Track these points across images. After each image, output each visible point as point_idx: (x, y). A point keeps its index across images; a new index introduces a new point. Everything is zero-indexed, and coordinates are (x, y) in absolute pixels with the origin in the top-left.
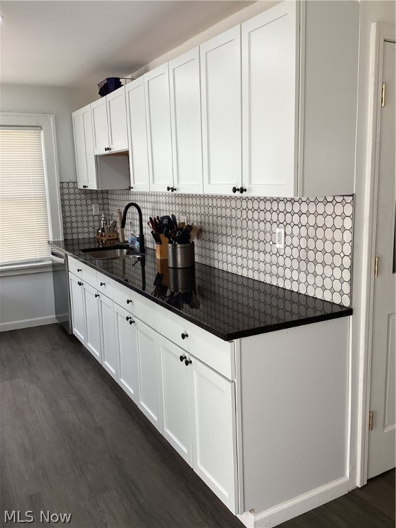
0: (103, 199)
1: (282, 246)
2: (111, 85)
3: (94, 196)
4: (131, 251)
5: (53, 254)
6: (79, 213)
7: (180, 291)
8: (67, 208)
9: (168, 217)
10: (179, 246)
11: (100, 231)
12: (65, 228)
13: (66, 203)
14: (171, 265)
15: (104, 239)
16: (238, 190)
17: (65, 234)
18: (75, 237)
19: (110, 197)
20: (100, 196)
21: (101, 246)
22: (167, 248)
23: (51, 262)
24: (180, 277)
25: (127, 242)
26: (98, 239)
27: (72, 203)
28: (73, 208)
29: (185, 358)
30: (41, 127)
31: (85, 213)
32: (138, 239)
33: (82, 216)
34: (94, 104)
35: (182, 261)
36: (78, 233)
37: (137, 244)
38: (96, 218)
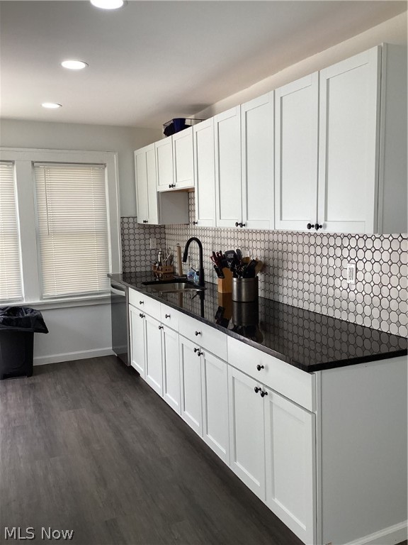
0: (160, 233)
1: (353, 282)
2: (177, 126)
3: (152, 231)
4: (190, 284)
5: (113, 286)
6: (137, 247)
7: (244, 325)
8: (126, 242)
9: (233, 252)
10: (243, 280)
11: (157, 265)
12: (124, 262)
13: (126, 237)
14: (235, 298)
15: (161, 273)
16: (313, 226)
17: (124, 267)
18: (133, 270)
19: (167, 231)
20: (157, 230)
21: (157, 280)
22: (232, 282)
23: (110, 295)
24: (244, 310)
25: (186, 276)
26: (154, 273)
27: (132, 237)
28: (132, 242)
29: (260, 389)
30: (105, 164)
31: (143, 247)
32: (198, 273)
33: (140, 250)
34: (158, 144)
35: (246, 294)
36: (136, 267)
37: (196, 278)
38: (153, 252)
